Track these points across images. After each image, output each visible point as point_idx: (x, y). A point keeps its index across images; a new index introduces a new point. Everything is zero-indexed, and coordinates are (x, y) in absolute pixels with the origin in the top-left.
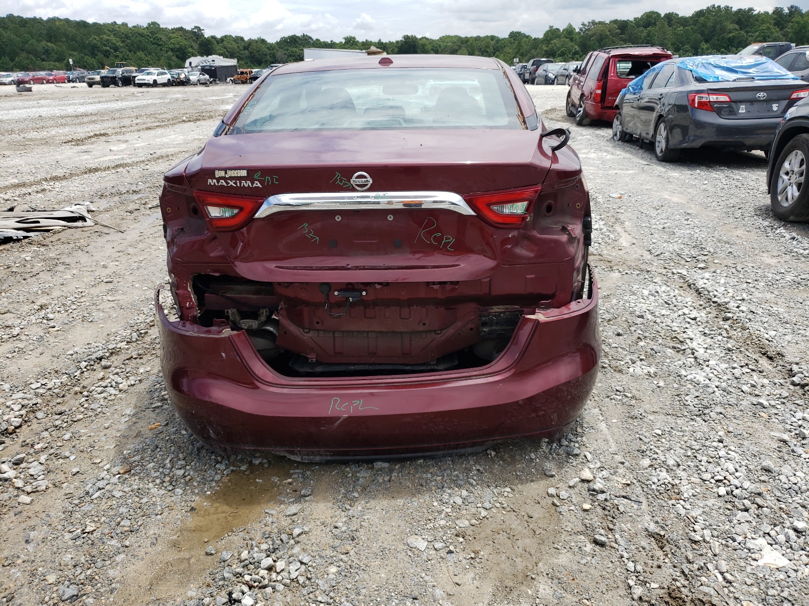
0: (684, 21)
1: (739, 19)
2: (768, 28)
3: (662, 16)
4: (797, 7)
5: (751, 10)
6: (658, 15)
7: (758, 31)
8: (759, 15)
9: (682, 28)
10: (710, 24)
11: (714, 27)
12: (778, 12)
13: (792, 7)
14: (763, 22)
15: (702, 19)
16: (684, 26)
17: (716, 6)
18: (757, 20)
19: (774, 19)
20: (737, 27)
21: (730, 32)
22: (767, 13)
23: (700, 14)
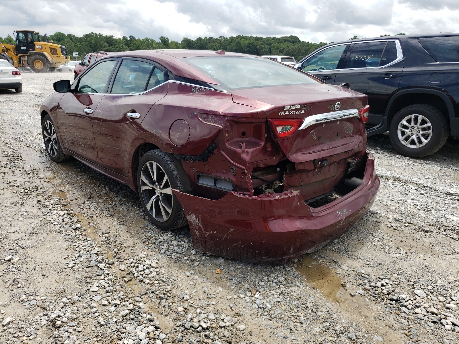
0: (79, 40)
1: (108, 41)
2: (122, 46)
3: (66, 35)
4: (133, 37)
5: (112, 36)
6: (64, 35)
7: (118, 47)
8: (116, 39)
9: (79, 43)
10: (93, 42)
11: (96, 44)
12: (125, 38)
13: (131, 36)
14: (119, 43)
15: (89, 39)
16: (81, 42)
17: (94, 33)
18: (116, 42)
19: (124, 42)
20: (108, 45)
21: (105, 47)
22: (120, 39)
23: (87, 36)
